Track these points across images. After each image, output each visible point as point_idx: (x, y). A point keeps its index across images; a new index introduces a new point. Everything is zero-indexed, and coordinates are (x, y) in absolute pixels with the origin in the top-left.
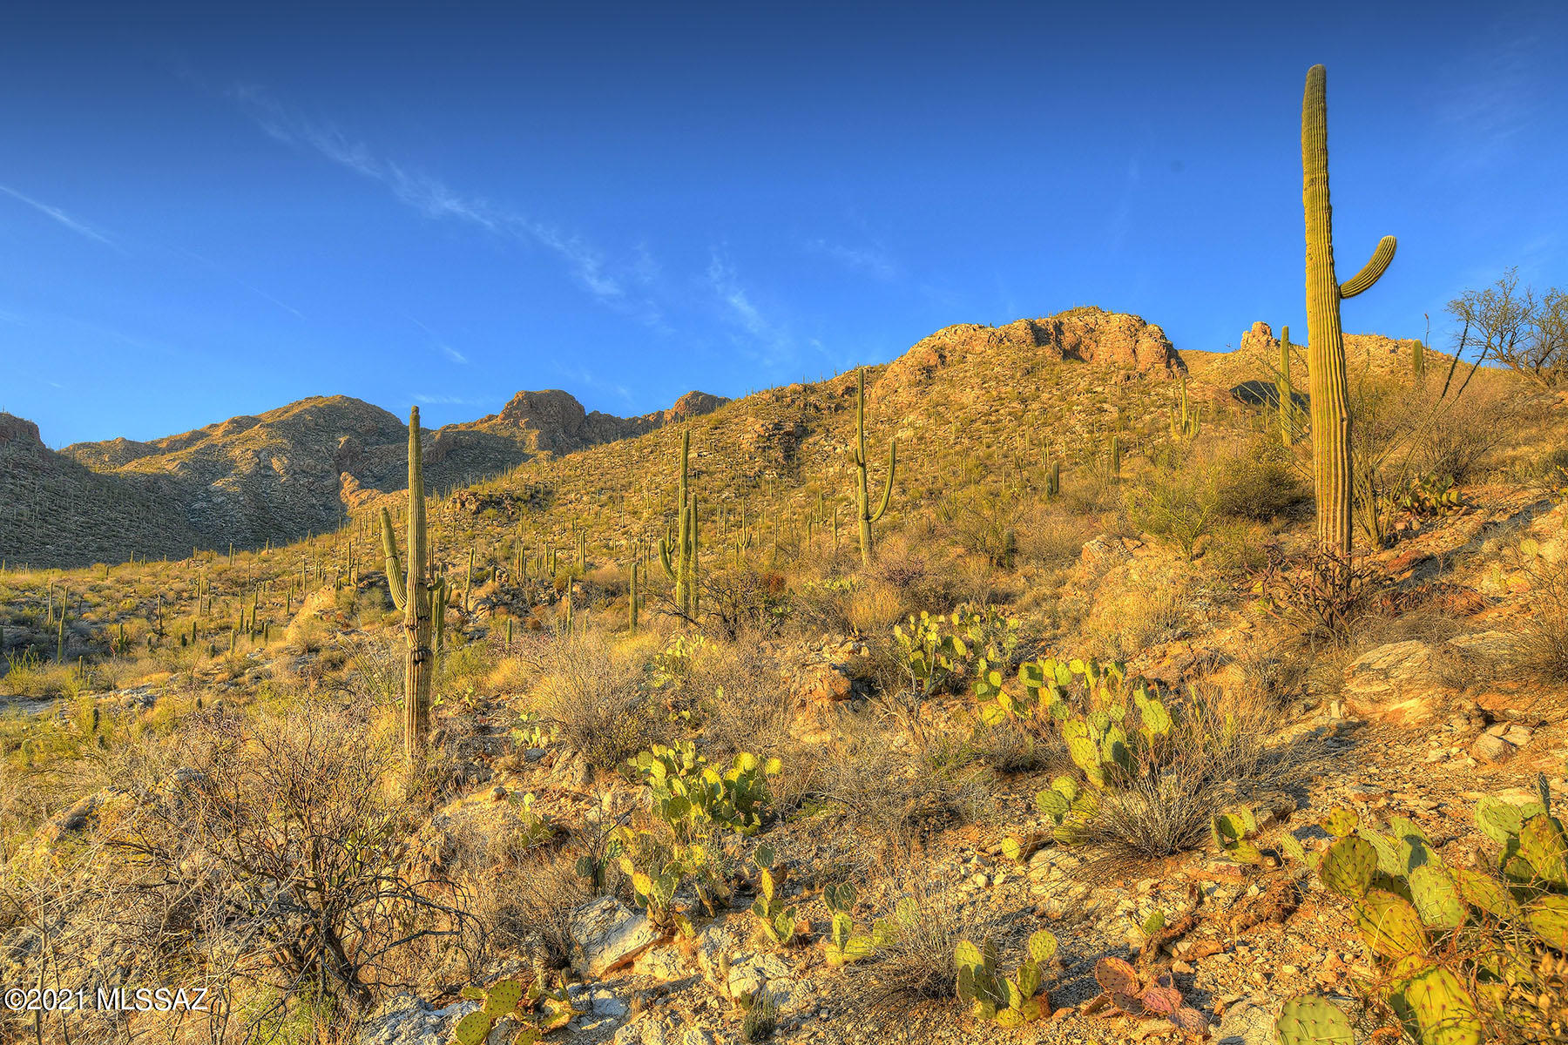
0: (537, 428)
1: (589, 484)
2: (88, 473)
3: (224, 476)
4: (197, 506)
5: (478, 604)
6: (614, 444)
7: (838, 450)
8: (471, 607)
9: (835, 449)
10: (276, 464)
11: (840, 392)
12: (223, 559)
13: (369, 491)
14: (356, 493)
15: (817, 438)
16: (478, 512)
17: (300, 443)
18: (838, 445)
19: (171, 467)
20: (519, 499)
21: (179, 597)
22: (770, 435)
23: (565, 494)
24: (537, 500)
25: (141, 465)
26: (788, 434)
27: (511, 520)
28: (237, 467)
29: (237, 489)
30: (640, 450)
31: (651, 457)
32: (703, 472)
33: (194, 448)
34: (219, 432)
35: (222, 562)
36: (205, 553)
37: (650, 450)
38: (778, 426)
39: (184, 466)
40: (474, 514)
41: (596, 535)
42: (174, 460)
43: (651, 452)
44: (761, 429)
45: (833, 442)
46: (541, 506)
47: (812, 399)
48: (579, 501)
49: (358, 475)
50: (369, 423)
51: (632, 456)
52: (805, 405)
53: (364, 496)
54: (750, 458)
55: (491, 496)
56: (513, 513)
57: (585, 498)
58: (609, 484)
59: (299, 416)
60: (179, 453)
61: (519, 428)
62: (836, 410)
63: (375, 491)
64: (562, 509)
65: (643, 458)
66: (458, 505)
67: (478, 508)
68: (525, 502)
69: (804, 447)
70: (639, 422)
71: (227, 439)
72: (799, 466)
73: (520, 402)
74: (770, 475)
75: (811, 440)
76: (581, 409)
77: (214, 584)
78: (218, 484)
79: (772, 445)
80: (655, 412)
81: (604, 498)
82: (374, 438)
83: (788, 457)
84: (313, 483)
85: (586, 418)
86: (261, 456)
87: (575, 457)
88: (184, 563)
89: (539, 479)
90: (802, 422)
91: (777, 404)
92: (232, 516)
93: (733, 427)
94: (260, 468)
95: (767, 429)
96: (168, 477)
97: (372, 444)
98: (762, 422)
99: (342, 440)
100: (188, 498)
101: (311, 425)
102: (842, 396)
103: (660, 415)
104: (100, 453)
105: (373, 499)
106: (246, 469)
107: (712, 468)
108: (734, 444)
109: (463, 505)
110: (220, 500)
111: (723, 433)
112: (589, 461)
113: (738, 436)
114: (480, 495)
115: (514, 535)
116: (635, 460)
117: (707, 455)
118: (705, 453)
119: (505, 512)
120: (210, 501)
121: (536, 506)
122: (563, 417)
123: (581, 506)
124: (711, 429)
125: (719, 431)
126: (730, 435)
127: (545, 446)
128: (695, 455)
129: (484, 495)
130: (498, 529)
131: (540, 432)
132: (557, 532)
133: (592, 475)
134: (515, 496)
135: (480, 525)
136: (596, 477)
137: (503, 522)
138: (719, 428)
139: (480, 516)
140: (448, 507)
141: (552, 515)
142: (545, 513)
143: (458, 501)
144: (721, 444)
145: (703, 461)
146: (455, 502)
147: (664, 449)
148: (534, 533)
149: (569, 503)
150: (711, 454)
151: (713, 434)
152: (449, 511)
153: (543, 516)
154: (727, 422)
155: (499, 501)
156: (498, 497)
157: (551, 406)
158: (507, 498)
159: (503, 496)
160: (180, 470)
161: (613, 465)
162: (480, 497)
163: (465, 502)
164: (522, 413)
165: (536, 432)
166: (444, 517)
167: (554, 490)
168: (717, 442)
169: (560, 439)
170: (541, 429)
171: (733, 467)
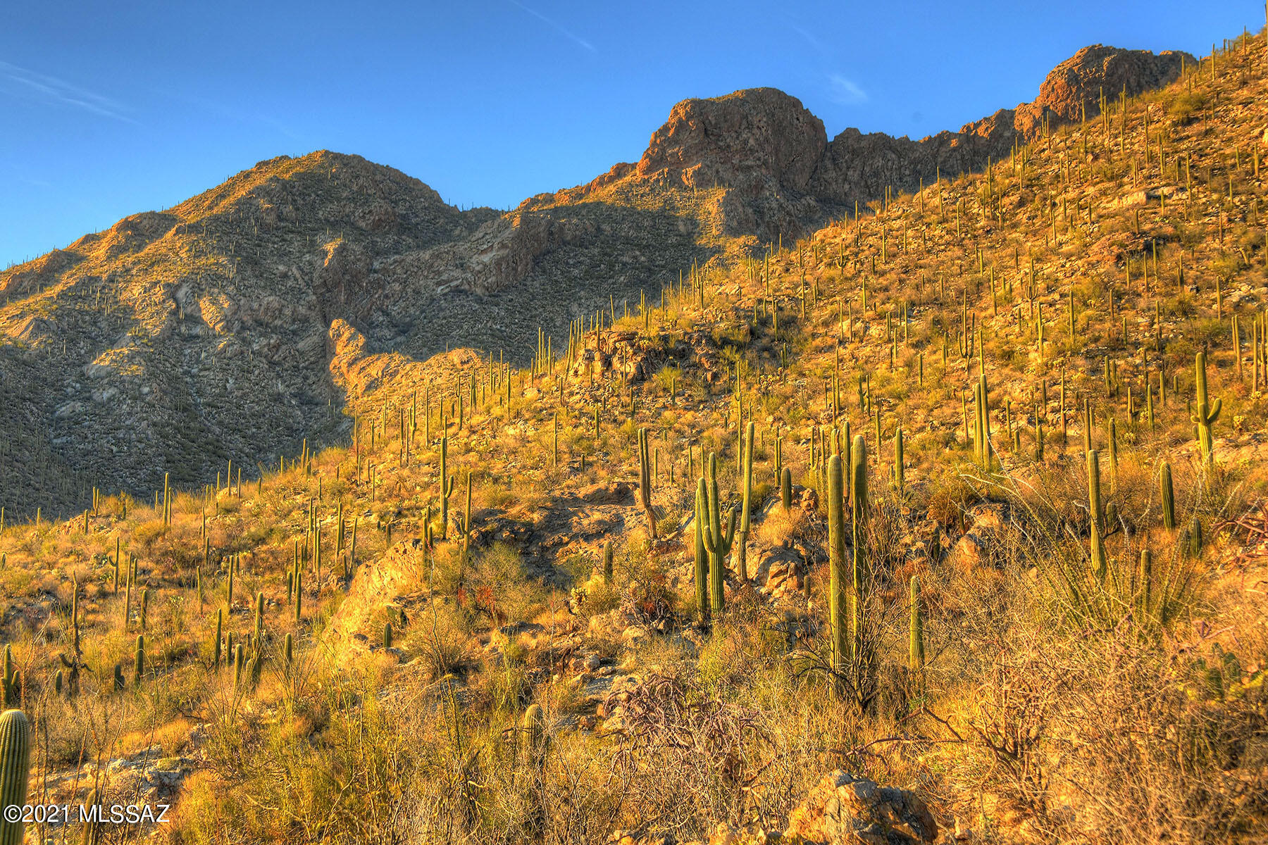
0: (721, 182)
1: (882, 296)
3: (113, 343)
4: (64, 410)
5: (770, 561)
6: (925, 192)
8: (752, 571)
10: (208, 311)
12: (145, 511)
13: (385, 358)
14: (361, 364)
16: (640, 377)
17: (251, 262)
19: (17, 331)
20: (726, 342)
21: (81, 594)
23: (826, 324)
24: (765, 341)
27: (714, 394)
28: (137, 322)
29: (138, 369)
30: (992, 200)
31: (1022, 217)
32: (1166, 239)
33: (59, 288)
34: (101, 251)
35: (147, 518)
36: (112, 501)
37: (1015, 198)
39: (40, 326)
40: (633, 382)
41: (920, 416)
42: (22, 316)
43: (1021, 203)
46: (774, 356)
48: (861, 337)
49: (363, 325)
50: (379, 206)
51: (973, 218)
53: (375, 371)
55: (665, 339)
56: (715, 376)
57: (874, 331)
58: (928, 289)
59: (245, 204)
60: (31, 300)
61: (683, 188)
63: (397, 357)
64: (825, 360)
65: (1001, 222)
66: (598, 366)
67: (639, 368)
68: (740, 347)
70: (954, 143)
71: (117, 265)
73: (681, 126)
76: (817, 126)
77: (142, 564)
78: (103, 361)
80: (992, 112)
81: (919, 326)
82: (391, 238)
84: (278, 347)
85: (829, 147)
86: (181, 294)
87: (836, 235)
88: (75, 523)
89: (762, 293)
93: (1239, 112)
94: (179, 322)
96: (11, 352)
97: (386, 253)
99: (331, 247)
100: (49, 394)
101: (270, 219)
103: (1005, 118)
105: (392, 375)
106: (153, 324)
107: (1191, 226)
108: (1244, 156)
109: (607, 363)
110: (106, 395)
111: (1208, 133)
112: (871, 240)
113: (1256, 132)
114: (641, 338)
115: (726, 425)
116: (983, 228)
117: (1172, 195)
118: (1166, 191)
119: (699, 373)
120: (89, 399)
121: (766, 354)
122: (777, 151)
123: (868, 349)
124: (1175, 124)
125: (1197, 127)
126: (1228, 134)
127: (739, 223)
128: (1141, 197)
129: (650, 339)
130: (689, 416)
131: (728, 192)
132: (822, 415)
133: (883, 274)
134: (716, 337)
135: (649, 409)
136: (892, 276)
137: (696, 399)
138: (1197, 119)
139: (646, 386)
140: (576, 372)
141: (804, 375)
142: (787, 371)
143: (597, 356)
144: (1207, 162)
145: (1162, 211)
146: (590, 359)
147: (1054, 193)
148: (770, 419)
149: (841, 343)
150: (1183, 190)
151: (1181, 139)
152: (579, 379)
153: (783, 379)
154: (1220, 103)
155: (684, 350)
156: (679, 341)
157: (750, 126)
158: (699, 342)
159: (690, 338)
160: (34, 335)
161: (929, 244)
162: (641, 343)
163: (610, 356)
164: (686, 151)
165: (720, 194)
166: (571, 394)
167: (801, 315)
168: (1195, 157)
169: (774, 205)
170: (730, 185)
171: (1250, 217)
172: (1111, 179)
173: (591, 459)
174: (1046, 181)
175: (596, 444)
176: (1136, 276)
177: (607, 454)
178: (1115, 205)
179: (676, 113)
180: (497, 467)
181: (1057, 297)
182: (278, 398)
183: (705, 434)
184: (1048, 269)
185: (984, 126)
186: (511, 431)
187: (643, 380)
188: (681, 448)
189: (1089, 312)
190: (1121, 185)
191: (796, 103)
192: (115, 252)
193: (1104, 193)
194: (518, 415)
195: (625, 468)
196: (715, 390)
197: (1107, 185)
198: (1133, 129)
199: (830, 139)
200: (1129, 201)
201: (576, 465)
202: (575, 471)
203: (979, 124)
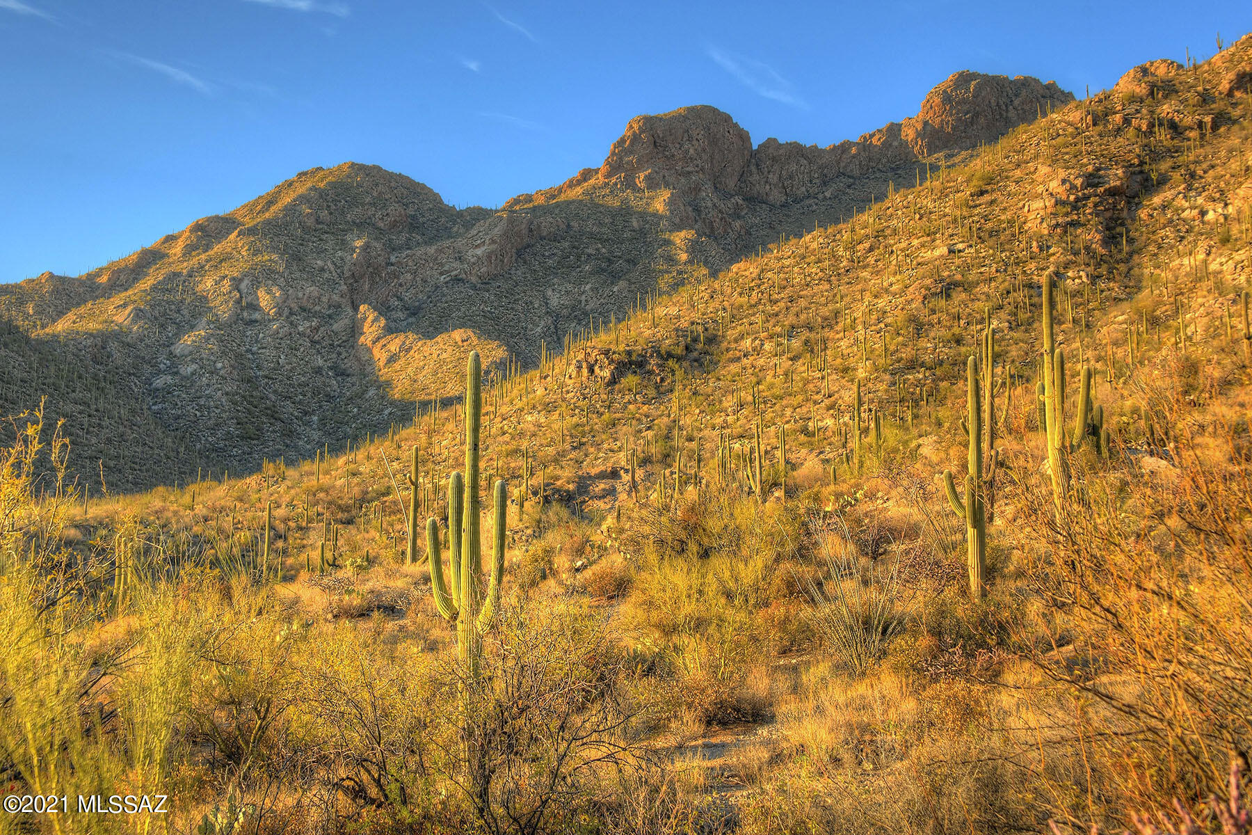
0: (667, 185)
1: (773, 320)
2: (28, 340)
3: (192, 327)
4: (159, 382)
6: (808, 238)
7: (1210, 216)
9: (1203, 213)
10: (265, 299)
11: (1225, 86)
13: (402, 336)
14: (383, 342)
15: (1169, 194)
16: (613, 381)
17: (296, 258)
18: (1209, 206)
19: (122, 318)
20: (670, 355)
22: (1077, 200)
23: (736, 341)
24: (695, 354)
25: (82, 317)
26: (1113, 192)
27: (662, 392)
28: (210, 309)
29: (213, 346)
30: (851, 247)
31: (871, 260)
32: (957, 284)
33: (148, 282)
34: (177, 249)
37: (867, 245)
38: (1092, 180)
39: (139, 314)
40: (608, 384)
41: (788, 412)
42: (125, 306)
43: (871, 249)
44: (1060, 190)
45: (1200, 200)
46: (701, 365)
47: (1166, 109)
48: (758, 351)
49: (383, 309)
50: (395, 210)
51: (838, 259)
52: (1151, 125)
53: (394, 347)
54: (1041, 249)
55: (629, 353)
56: (662, 380)
57: (767, 346)
58: (803, 317)
59: (290, 209)
60: (130, 292)
61: (635, 189)
62: (1215, 127)
63: (411, 336)
64: (734, 368)
65: (857, 263)
66: (585, 371)
67: (613, 374)
68: (679, 359)
69: (1143, 214)
71: (194, 262)
72: (1131, 254)
73: (635, 138)
74: (1076, 279)
75: (1157, 200)
76: (743, 137)
78: (188, 340)
79: (1082, 219)
80: (883, 125)
81: (796, 344)
82: (404, 236)
83: (1111, 239)
84: (317, 329)
85: (754, 154)
86: (243, 286)
89: (695, 316)
90: (1142, 163)
91: (1093, 132)
92: (209, 397)
93: (1012, 188)
94: (243, 309)
95: (1073, 187)
96: (118, 336)
97: (400, 248)
98: (1062, 174)
99: (357, 245)
100: (147, 369)
101: (310, 222)
102: (1230, 94)
103: (894, 130)
104: (21, 302)
105: (408, 351)
106: (224, 309)
107: (973, 276)
108: (1011, 222)
109: (591, 371)
110: (190, 370)
111: (992, 202)
112: (770, 275)
113: (1021, 205)
114: (614, 353)
115: (669, 416)
116: (844, 267)
117: (964, 249)
118: (961, 246)
119: (652, 377)
120: (176, 373)
121: (696, 364)
122: (712, 158)
123: (762, 360)
124: (972, 195)
125: (986, 198)
126: (1005, 205)
127: (681, 220)
128: (945, 250)
129: (619, 354)
130: (645, 408)
131: (672, 194)
132: (730, 409)
133: (776, 302)
134: (663, 352)
135: (620, 404)
136: (782, 304)
137: (650, 396)
138: (987, 192)
139: (617, 387)
140: (570, 376)
141: (720, 380)
142: (710, 376)
143: (584, 365)
144: (989, 225)
145: (957, 261)
146: (580, 367)
147: (892, 242)
148: (697, 411)
149: (745, 356)
150: (971, 246)
151: (976, 206)
152: (572, 381)
153: (706, 382)
154: (1002, 180)
155: (642, 361)
156: (639, 355)
157: (690, 139)
158: (652, 356)
159: (646, 353)
160: (134, 321)
161: (808, 279)
162: (614, 356)
163: (593, 365)
164: (639, 161)
165: (665, 194)
166: (568, 392)
167: (720, 333)
168: (982, 221)
169: (709, 204)
170: (674, 188)
171: (1009, 269)
172: (928, 235)
173: (584, 440)
174: (888, 232)
175: (587, 428)
176: (933, 312)
177: (594, 437)
178: (929, 255)
179: (631, 127)
180: (524, 444)
181: (882, 325)
182: (318, 371)
183: (656, 422)
184: (882, 303)
185: (877, 137)
186: (529, 418)
187: (615, 383)
188: (640, 431)
189: (901, 339)
190: (933, 241)
191: (727, 119)
192: (190, 250)
193: (923, 246)
194: (534, 407)
195: (605, 446)
196: (662, 389)
197: (925, 239)
198: (947, 196)
199: (755, 147)
200: (937, 253)
201: (575, 444)
202: (574, 448)
203: (874, 135)
